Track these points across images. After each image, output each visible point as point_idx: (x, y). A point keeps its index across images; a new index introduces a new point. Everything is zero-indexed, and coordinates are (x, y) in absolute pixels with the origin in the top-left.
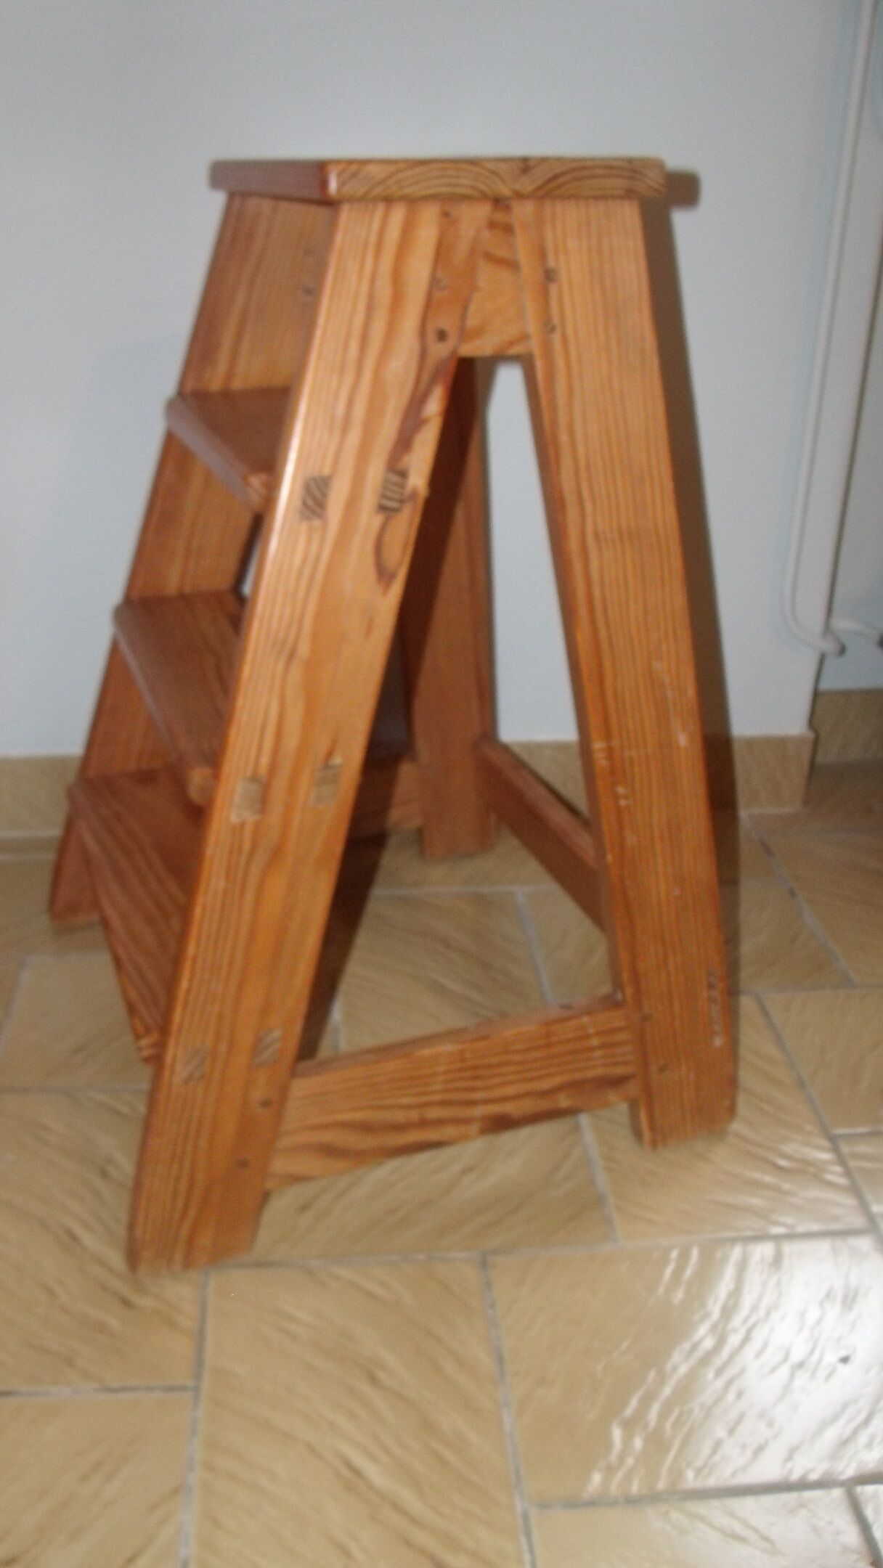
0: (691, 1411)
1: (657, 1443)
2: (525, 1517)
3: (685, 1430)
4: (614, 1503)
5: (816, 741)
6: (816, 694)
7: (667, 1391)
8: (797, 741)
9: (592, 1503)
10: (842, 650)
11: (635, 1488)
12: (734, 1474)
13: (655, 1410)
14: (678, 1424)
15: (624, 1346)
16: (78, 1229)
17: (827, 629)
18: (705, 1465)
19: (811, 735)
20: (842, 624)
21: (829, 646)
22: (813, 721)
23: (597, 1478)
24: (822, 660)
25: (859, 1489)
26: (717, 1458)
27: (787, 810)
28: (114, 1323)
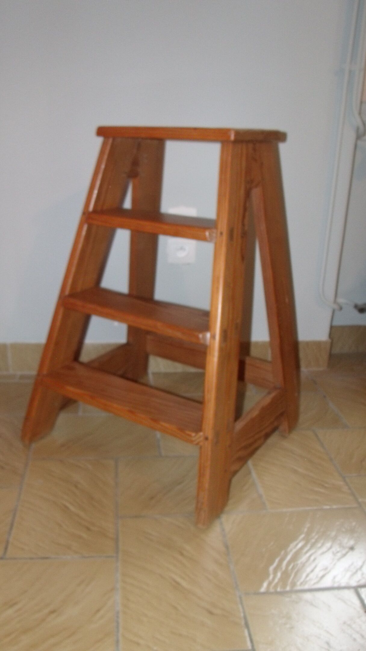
0: (297, 565)
1: (286, 575)
2: (240, 598)
3: (296, 570)
4: (272, 593)
5: (332, 344)
6: (332, 327)
7: (289, 558)
8: (325, 343)
9: (264, 593)
10: (341, 309)
11: (279, 589)
12: (315, 584)
13: (285, 563)
14: (293, 568)
15: (272, 543)
16: (68, 505)
17: (335, 302)
18: (304, 581)
19: (330, 341)
20: (341, 300)
21: (336, 307)
22: (330, 335)
23: (265, 585)
24: (334, 312)
25: (359, 589)
26: (308, 579)
27: (321, 369)
28: (84, 535)
